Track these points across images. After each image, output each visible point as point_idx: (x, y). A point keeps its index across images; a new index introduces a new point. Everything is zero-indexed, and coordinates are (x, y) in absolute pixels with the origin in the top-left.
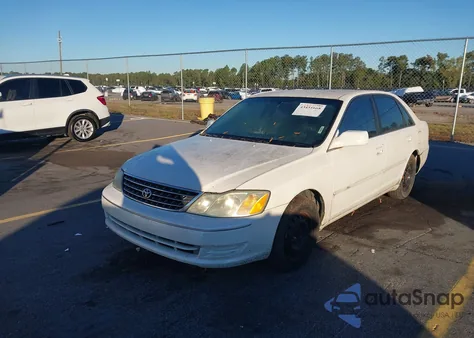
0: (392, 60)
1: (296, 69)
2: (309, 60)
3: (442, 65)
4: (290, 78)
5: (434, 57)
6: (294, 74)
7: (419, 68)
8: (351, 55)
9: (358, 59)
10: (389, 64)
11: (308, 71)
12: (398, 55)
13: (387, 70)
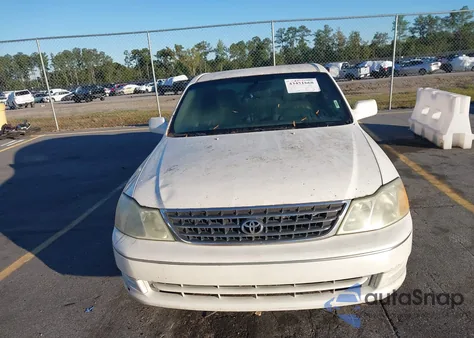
0: (136, 53)
1: (36, 68)
2: (49, 57)
3: (180, 56)
4: (32, 78)
5: (173, 49)
6: (35, 74)
7: (162, 60)
8: (95, 50)
9: (102, 53)
10: (134, 57)
11: (52, 70)
12: (140, 49)
13: (134, 63)
